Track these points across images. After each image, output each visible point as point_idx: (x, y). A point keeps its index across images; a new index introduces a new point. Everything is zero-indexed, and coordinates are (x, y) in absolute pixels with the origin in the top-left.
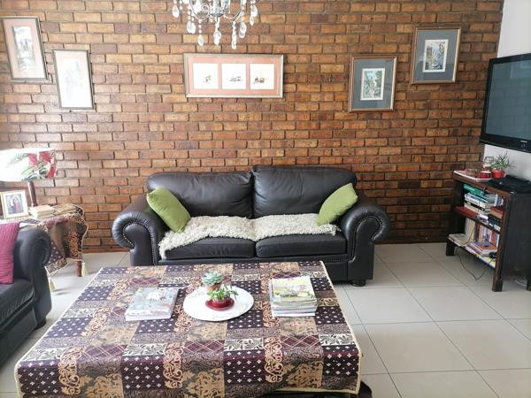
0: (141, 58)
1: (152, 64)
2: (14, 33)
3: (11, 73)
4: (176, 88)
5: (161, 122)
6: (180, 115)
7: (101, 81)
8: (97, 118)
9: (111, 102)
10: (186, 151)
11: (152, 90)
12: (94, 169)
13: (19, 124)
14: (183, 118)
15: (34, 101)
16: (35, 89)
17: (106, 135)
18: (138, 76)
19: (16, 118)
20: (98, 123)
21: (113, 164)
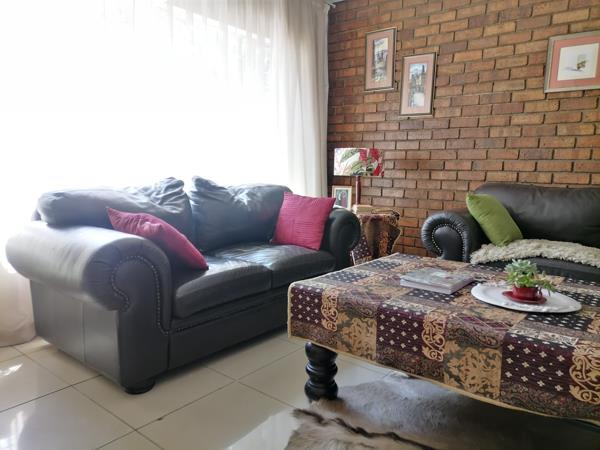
0: (494, 52)
1: (505, 57)
2: (374, 46)
3: (365, 85)
4: (532, 83)
5: (505, 126)
6: (532, 116)
7: (444, 84)
8: (434, 123)
9: (451, 106)
10: (533, 162)
11: (501, 87)
12: (421, 179)
13: (362, 133)
14: (536, 119)
15: (379, 109)
16: (382, 97)
17: (439, 142)
18: (486, 73)
19: (361, 127)
20: (433, 130)
21: (441, 175)
